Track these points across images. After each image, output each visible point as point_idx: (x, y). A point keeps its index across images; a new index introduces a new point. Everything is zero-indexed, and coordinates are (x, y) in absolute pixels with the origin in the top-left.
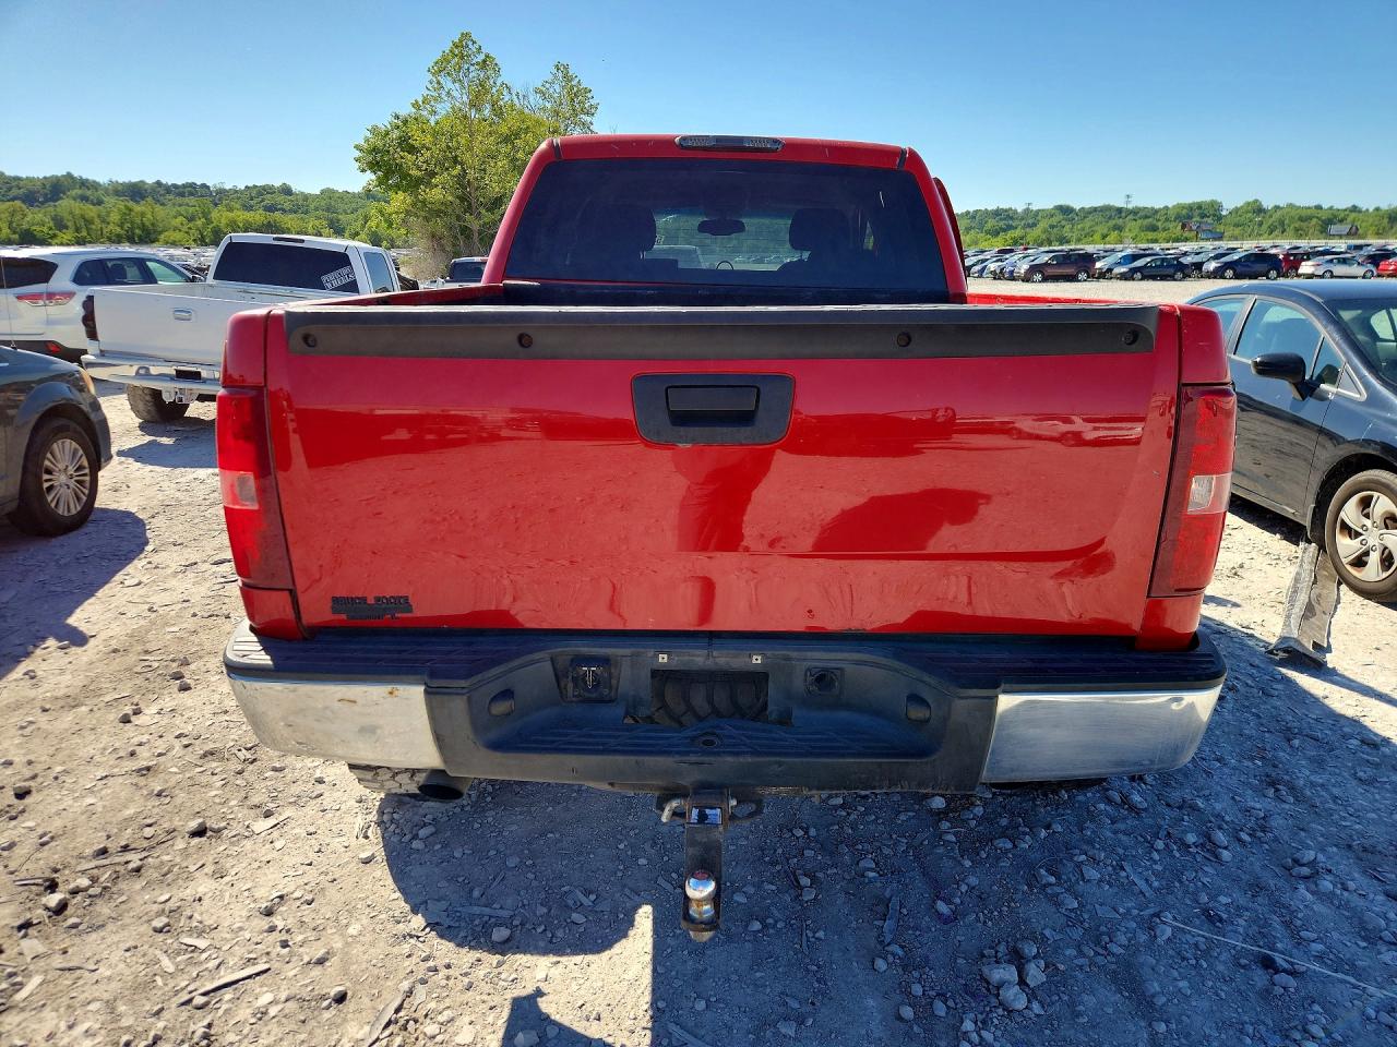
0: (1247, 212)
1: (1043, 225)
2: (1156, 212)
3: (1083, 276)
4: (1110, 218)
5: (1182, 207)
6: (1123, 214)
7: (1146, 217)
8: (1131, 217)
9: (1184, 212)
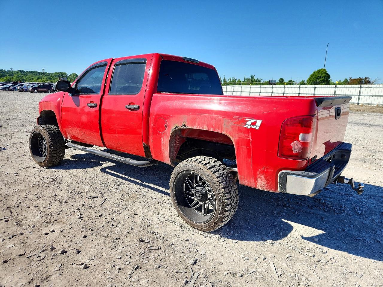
0: (73, 76)
1: (16, 75)
2: (50, 74)
3: (49, 91)
4: (37, 75)
5: (57, 73)
6: (40, 74)
7: (47, 75)
8: (43, 75)
9: (57, 75)
